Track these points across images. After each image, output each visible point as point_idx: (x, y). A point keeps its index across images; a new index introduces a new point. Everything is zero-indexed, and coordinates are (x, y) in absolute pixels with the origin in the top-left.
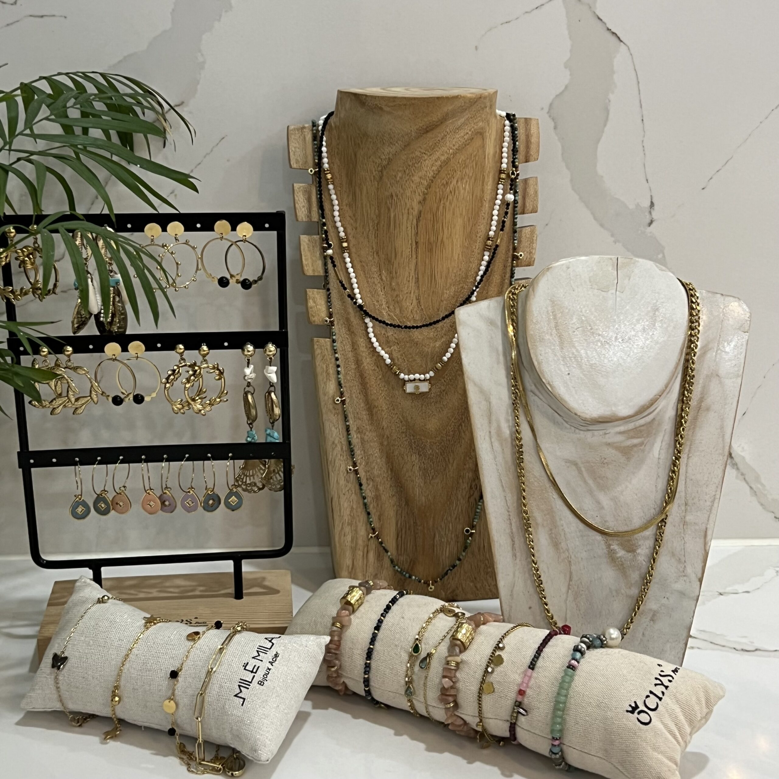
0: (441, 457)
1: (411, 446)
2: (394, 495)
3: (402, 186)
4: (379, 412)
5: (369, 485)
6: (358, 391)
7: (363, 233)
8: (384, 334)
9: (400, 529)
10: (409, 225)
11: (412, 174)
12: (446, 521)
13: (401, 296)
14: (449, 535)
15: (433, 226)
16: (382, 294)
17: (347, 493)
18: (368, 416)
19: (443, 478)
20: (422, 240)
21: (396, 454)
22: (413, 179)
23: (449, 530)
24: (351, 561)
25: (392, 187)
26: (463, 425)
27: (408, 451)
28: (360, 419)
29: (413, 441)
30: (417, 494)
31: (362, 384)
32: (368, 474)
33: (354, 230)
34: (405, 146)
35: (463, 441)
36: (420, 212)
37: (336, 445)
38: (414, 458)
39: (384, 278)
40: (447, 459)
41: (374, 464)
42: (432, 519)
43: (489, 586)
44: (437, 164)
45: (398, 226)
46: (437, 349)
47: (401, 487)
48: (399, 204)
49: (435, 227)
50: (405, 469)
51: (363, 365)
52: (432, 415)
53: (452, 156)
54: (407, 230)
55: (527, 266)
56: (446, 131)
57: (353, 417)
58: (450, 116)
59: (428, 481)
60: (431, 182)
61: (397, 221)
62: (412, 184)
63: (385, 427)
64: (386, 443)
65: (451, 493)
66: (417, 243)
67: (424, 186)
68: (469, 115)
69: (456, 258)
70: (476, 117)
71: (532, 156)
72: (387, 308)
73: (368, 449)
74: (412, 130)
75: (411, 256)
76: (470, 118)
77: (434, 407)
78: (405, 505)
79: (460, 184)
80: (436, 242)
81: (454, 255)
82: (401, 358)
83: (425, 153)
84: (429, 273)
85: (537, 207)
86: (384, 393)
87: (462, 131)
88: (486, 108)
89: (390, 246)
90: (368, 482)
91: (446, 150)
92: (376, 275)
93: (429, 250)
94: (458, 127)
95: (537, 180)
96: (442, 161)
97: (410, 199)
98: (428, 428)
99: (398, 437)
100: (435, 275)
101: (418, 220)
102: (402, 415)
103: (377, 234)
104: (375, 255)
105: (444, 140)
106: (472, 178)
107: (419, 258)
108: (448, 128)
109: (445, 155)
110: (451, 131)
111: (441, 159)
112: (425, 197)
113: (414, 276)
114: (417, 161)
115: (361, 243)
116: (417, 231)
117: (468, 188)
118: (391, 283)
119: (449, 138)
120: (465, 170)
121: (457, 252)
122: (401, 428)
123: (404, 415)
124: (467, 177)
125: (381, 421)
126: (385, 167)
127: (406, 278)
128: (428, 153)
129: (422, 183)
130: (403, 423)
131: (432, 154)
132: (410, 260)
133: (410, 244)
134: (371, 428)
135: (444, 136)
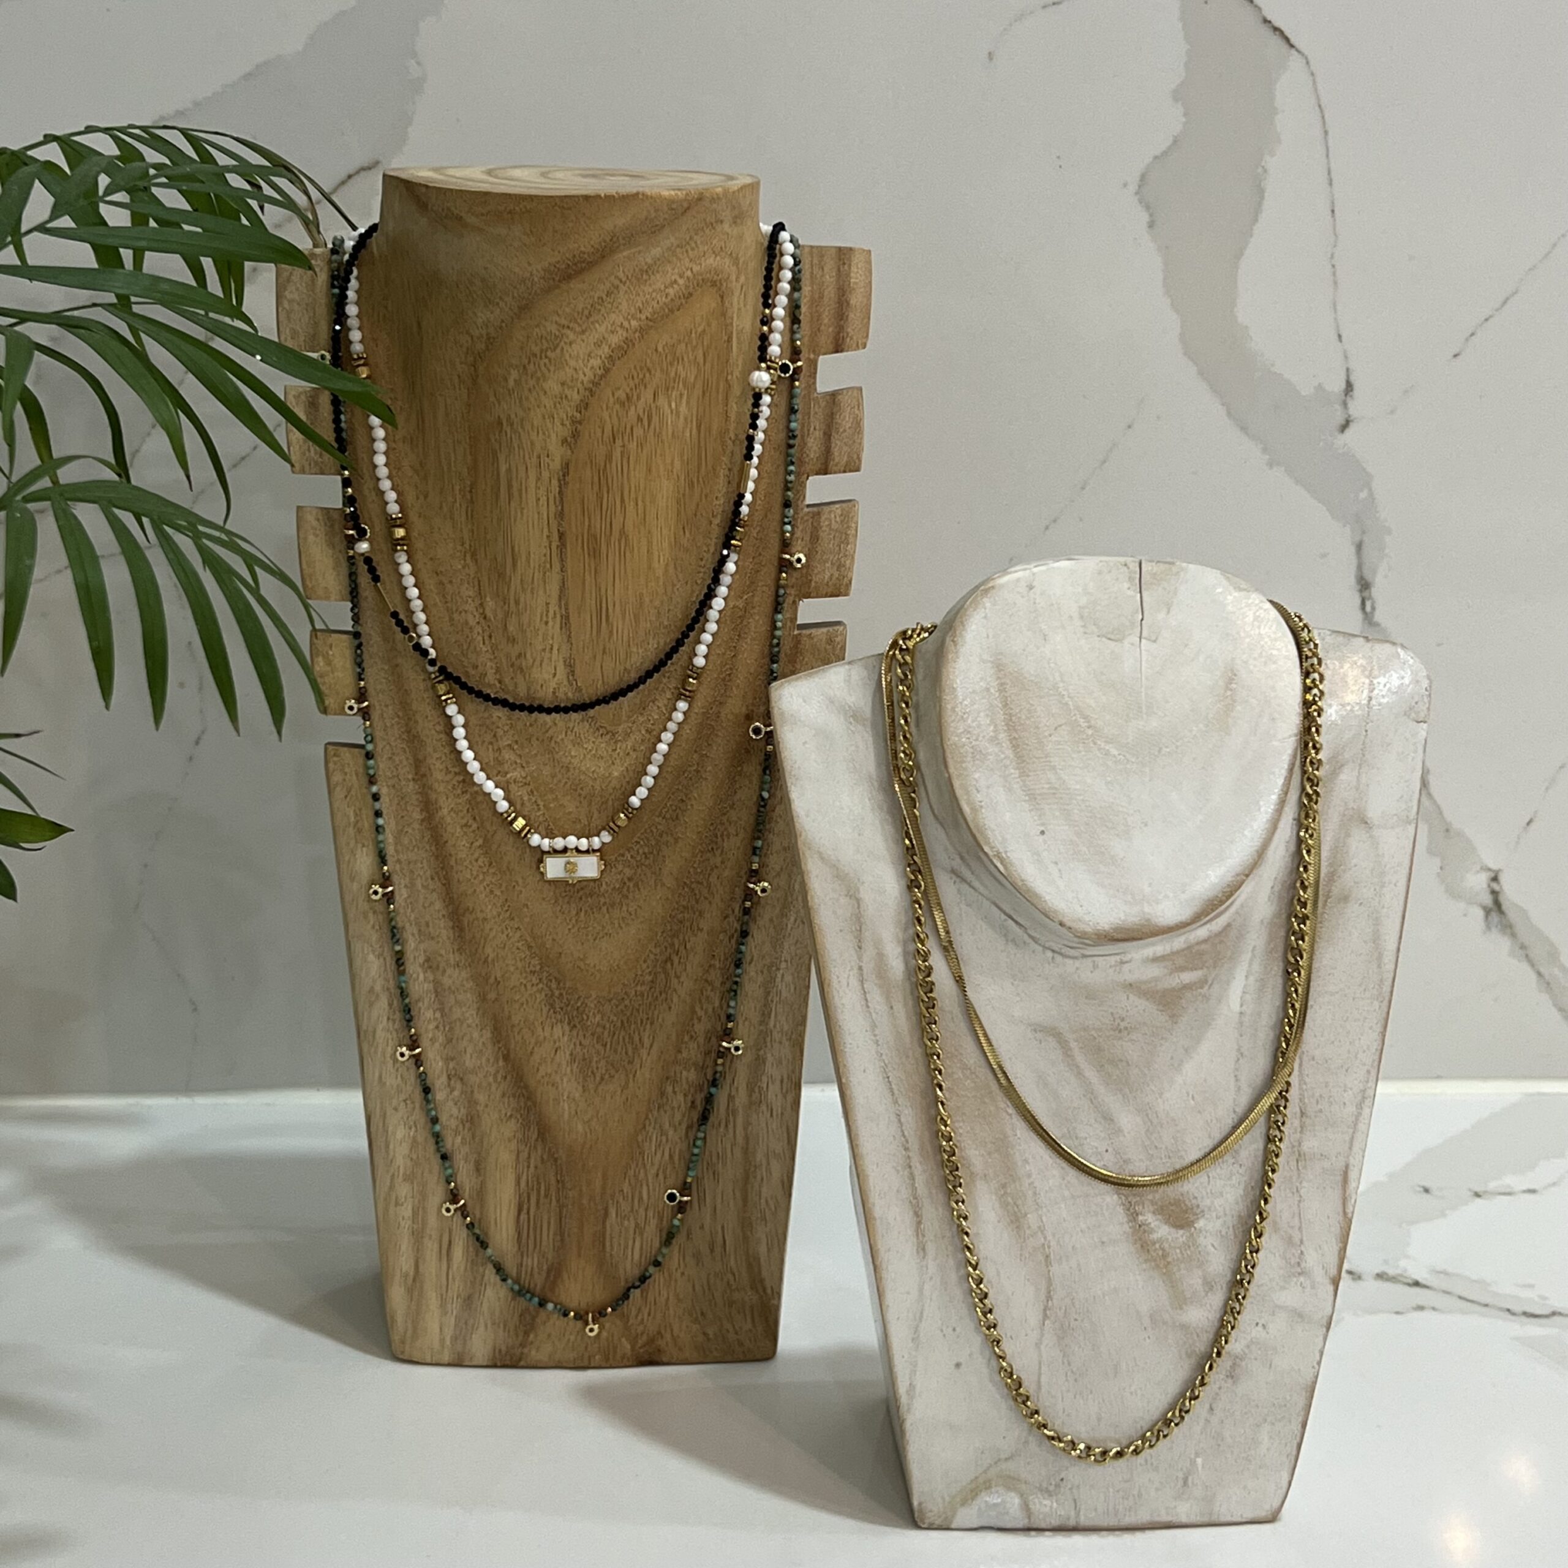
0: (623, 1033)
2: (511, 1116)
3: (520, 402)
4: (475, 923)
5: (452, 1091)
6: (428, 873)
7: (441, 508)
8: (490, 742)
9: (525, 1195)
10: (542, 492)
11: (543, 375)
12: (633, 1181)
13: (528, 655)
14: (642, 1212)
15: (599, 497)
16: (484, 649)
17: (403, 1104)
18: (451, 932)
19: (627, 1083)
20: (574, 530)
21: (517, 1022)
22: (546, 386)
23: (641, 1198)
24: (412, 1262)
25: (499, 403)
26: (676, 960)
27: (544, 1015)
28: (433, 938)
29: (557, 993)
30: (566, 1115)
31: (437, 857)
32: (451, 1065)
34: (521, 309)
35: (675, 999)
36: (566, 467)
37: (378, 996)
38: (558, 1031)
39: (489, 614)
40: (636, 1038)
41: (465, 1043)
42: (599, 1175)
43: (736, 1333)
44: (600, 352)
45: (516, 494)
46: (614, 783)
47: (529, 1098)
48: (516, 442)
49: (605, 499)
50: (536, 1058)
51: (440, 814)
52: (601, 935)
53: (637, 335)
54: (537, 504)
55: (831, 596)
56: (616, 277)
57: (415, 932)
58: (622, 242)
59: (591, 1086)
60: (587, 393)
61: (514, 483)
62: (543, 398)
63: (490, 959)
64: (492, 996)
65: (647, 1116)
66: (561, 536)
67: (572, 404)
68: (672, 239)
69: (660, 572)
70: (693, 245)
71: (851, 338)
72: (497, 683)
73: (451, 1008)
74: (535, 272)
75: (548, 566)
76: (678, 246)
77: (607, 916)
78: (537, 1140)
79: (662, 401)
80: (608, 533)
81: (656, 565)
82: (530, 800)
83: (568, 327)
84: (594, 606)
85: (859, 459)
86: (488, 879)
87: (658, 276)
88: (722, 222)
89: (500, 539)
90: (449, 1085)
91: (621, 320)
92: (473, 605)
93: (592, 553)
94: (646, 268)
95: (862, 398)
96: (613, 346)
97: (540, 432)
98: (592, 964)
99: (521, 983)
100: (607, 608)
101: (563, 483)
102: (532, 932)
103: (472, 512)
104: (468, 558)
105: (613, 296)
106: (696, 387)
107: (569, 570)
108: (622, 268)
109: (620, 333)
110: (629, 277)
111: (609, 342)
112: (576, 429)
113: (557, 612)
114: (551, 344)
115: (436, 530)
116: (562, 507)
117: (686, 411)
118: (506, 626)
119: (626, 292)
120: (674, 369)
121: (662, 558)
122: (528, 961)
123: (535, 931)
124: (681, 385)
125: (482, 944)
126: (482, 355)
127: (539, 616)
128: (576, 327)
129: (566, 396)
130: (533, 950)
131: (586, 329)
132: (548, 574)
133: (545, 537)
134: (457, 959)
135: (612, 289)
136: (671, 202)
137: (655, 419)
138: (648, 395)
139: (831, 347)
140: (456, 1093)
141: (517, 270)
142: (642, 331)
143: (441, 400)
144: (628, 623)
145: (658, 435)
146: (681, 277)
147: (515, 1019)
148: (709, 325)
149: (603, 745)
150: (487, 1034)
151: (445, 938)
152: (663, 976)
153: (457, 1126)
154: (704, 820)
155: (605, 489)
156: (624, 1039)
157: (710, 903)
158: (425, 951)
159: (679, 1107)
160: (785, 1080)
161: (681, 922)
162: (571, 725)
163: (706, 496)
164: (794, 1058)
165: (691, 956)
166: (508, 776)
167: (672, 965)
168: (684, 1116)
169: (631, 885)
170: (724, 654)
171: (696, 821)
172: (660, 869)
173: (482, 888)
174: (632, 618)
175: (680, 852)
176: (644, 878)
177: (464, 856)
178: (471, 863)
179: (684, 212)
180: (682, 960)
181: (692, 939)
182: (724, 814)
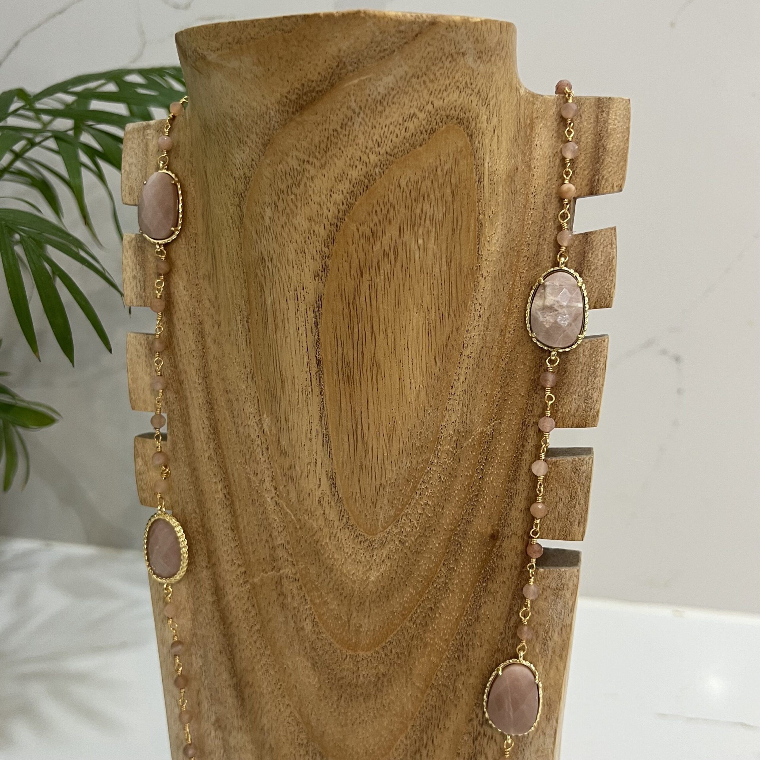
3: (276, 238)
4: (254, 695)
6: (218, 648)
7: (229, 336)
8: (267, 541)
11: (292, 211)
13: (297, 467)
15: (351, 328)
16: (263, 460)
18: (235, 700)
20: (329, 358)
22: (294, 221)
25: (260, 239)
26: (424, 753)
28: (221, 703)
31: (224, 635)
33: (216, 326)
34: (264, 145)
36: (320, 298)
39: (266, 427)
44: (341, 187)
45: (281, 324)
46: (371, 587)
48: (276, 277)
49: (356, 330)
51: (226, 599)
52: (358, 721)
53: (377, 170)
54: (298, 333)
55: (577, 427)
56: (349, 108)
57: (208, 694)
58: (350, 68)
60: (333, 228)
61: (278, 314)
62: (294, 233)
63: (265, 728)
66: (319, 362)
67: (320, 239)
68: (406, 68)
69: (412, 398)
70: (432, 76)
71: (607, 180)
72: (273, 489)
74: (269, 105)
75: (309, 390)
76: (413, 76)
77: (363, 705)
79: (407, 236)
80: (360, 360)
81: (407, 391)
82: (299, 594)
83: (308, 162)
84: (350, 427)
85: (611, 297)
86: (264, 659)
87: (394, 108)
88: (464, 54)
89: (271, 365)
91: (359, 153)
92: (254, 420)
93: (347, 379)
94: (379, 98)
95: (615, 236)
96: (354, 181)
97: (295, 266)
98: (351, 746)
99: (291, 752)
100: (362, 430)
101: (317, 314)
102: (300, 710)
103: (250, 339)
104: (249, 380)
105: (347, 129)
106: (445, 225)
107: (327, 393)
108: (353, 98)
109: (359, 168)
110: (363, 108)
111: (349, 176)
112: (325, 264)
113: (319, 431)
114: (294, 179)
115: (226, 355)
116: (318, 336)
117: (435, 247)
118: (279, 440)
119: (361, 123)
120: (420, 205)
121: (413, 385)
122: (296, 735)
123: (302, 710)
124: (428, 222)
125: (259, 714)
126: (243, 195)
127: (304, 434)
128: (315, 160)
129: (314, 231)
130: (301, 726)
131: (325, 164)
132: (309, 396)
133: (305, 363)
134: (240, 723)
135: (346, 120)
136: (398, 22)
137: (402, 254)
138: (392, 231)
139: (586, 190)
141: (254, 104)
143: (223, 240)
144: (382, 442)
145: (405, 270)
146: (420, 110)
148: (456, 162)
149: (362, 551)
151: (231, 705)
154: (451, 629)
155: (355, 320)
157: (456, 705)
158: (215, 713)
161: (429, 719)
162: (335, 532)
163: (457, 329)
165: (437, 752)
166: (281, 572)
167: (421, 756)
169: (385, 680)
170: (472, 476)
171: (444, 629)
172: (411, 669)
173: (260, 666)
174: (386, 438)
175: (429, 656)
176: (396, 676)
177: (245, 637)
178: (250, 643)
179: (417, 36)
180: (430, 754)
181: (439, 736)
182: (469, 625)
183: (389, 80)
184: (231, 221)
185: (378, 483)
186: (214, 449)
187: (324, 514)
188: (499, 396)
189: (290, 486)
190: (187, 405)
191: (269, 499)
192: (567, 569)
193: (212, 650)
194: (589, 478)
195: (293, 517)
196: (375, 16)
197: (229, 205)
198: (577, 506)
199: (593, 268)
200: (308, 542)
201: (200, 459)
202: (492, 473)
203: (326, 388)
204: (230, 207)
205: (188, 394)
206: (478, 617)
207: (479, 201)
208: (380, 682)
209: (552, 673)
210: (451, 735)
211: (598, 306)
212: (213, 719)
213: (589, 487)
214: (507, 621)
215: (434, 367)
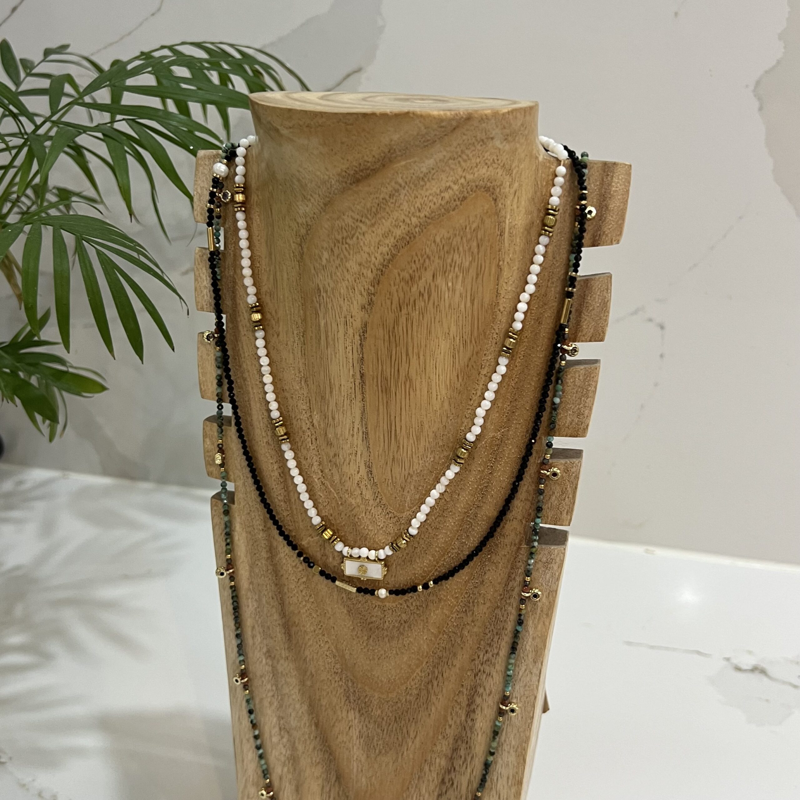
0: (395, 725)
1: (348, 697)
2: (319, 763)
3: (331, 275)
4: (299, 633)
6: (270, 594)
10: (348, 343)
11: (345, 256)
13: (341, 456)
18: (283, 635)
19: (397, 758)
20: (371, 372)
21: (324, 703)
26: (435, 683)
27: (343, 703)
28: (272, 638)
29: (352, 690)
30: (355, 770)
31: (276, 585)
32: (282, 722)
34: (325, 205)
35: (433, 709)
36: (365, 324)
38: (351, 715)
39: (315, 422)
40: (405, 730)
41: (290, 710)
47: (330, 754)
48: (330, 306)
49: (394, 352)
50: (336, 730)
51: (278, 556)
52: (383, 657)
53: (417, 230)
54: (346, 352)
55: (570, 436)
56: (396, 183)
57: (261, 630)
58: (399, 153)
59: (373, 755)
60: (379, 273)
61: (330, 334)
62: (346, 274)
63: (308, 659)
64: (309, 683)
65: (410, 782)
66: (362, 375)
67: (368, 280)
68: (444, 153)
69: (437, 407)
70: (465, 157)
71: (607, 235)
72: (320, 472)
73: (282, 686)
74: (331, 176)
75: (353, 396)
76: (450, 158)
77: (388, 645)
78: (336, 781)
79: (439, 280)
80: (396, 377)
81: (434, 401)
83: (361, 221)
84: (385, 428)
86: (309, 605)
87: (433, 182)
88: (492, 139)
89: (322, 373)
90: (280, 734)
91: (403, 217)
92: (305, 416)
93: (384, 390)
94: (421, 175)
95: (611, 283)
96: (398, 237)
97: (346, 299)
98: (376, 675)
99: (328, 679)
100: (396, 430)
101: (362, 337)
102: (336, 646)
103: (304, 350)
104: (303, 382)
105: (395, 198)
106: (471, 271)
107: (368, 400)
108: (400, 175)
109: (402, 227)
110: (408, 183)
111: (394, 234)
112: (371, 299)
113: (360, 429)
114: (349, 233)
115: (284, 360)
116: (363, 355)
117: (462, 289)
118: (326, 433)
119: (406, 195)
120: (451, 257)
121: (439, 397)
122: (333, 665)
123: (338, 646)
124: (457, 269)
125: (303, 648)
126: (305, 238)
127: (348, 430)
128: (367, 221)
129: (363, 274)
130: (337, 659)
131: (375, 223)
132: (353, 401)
133: (351, 375)
134: (287, 655)
135: (394, 192)
136: (440, 120)
137: (434, 295)
138: (427, 276)
139: (591, 242)
140: (285, 740)
141: (319, 173)
142: (423, 226)
143: (285, 267)
144: (411, 441)
145: (437, 307)
146: (455, 183)
147: (324, 702)
149: (390, 525)
150: (305, 707)
151: (280, 639)
152: (425, 692)
153: (285, 761)
154: (461, 589)
155: (394, 345)
156: (396, 730)
157: (462, 648)
158: (267, 645)
159: (433, 780)
160: (511, 777)
161: (440, 658)
162: (370, 509)
163: (477, 353)
164: (518, 764)
165: (446, 683)
167: (432, 686)
168: (436, 787)
169: (406, 626)
170: (483, 471)
171: (455, 589)
172: (427, 618)
173: (304, 611)
174: (415, 438)
175: (442, 609)
176: (416, 624)
177: (294, 587)
178: (297, 592)
179: (454, 129)
180: (440, 684)
181: (448, 671)
182: (475, 587)
183: (430, 162)
184: (292, 255)
185: (407, 473)
186: (272, 436)
187: (361, 494)
188: (508, 408)
189: (334, 471)
190: (249, 399)
191: (316, 480)
192: (556, 547)
193: (266, 596)
194: (577, 478)
195: (335, 495)
196: (421, 116)
197: (291, 242)
198: (567, 499)
199: (591, 308)
200: (348, 515)
201: (259, 443)
202: (500, 469)
203: (367, 396)
204: (292, 244)
205: (250, 389)
206: (483, 581)
207: (500, 251)
208: (402, 627)
209: (540, 626)
210: (458, 671)
211: (593, 340)
212: (265, 650)
213: (577, 485)
214: (506, 585)
215: (456, 382)
